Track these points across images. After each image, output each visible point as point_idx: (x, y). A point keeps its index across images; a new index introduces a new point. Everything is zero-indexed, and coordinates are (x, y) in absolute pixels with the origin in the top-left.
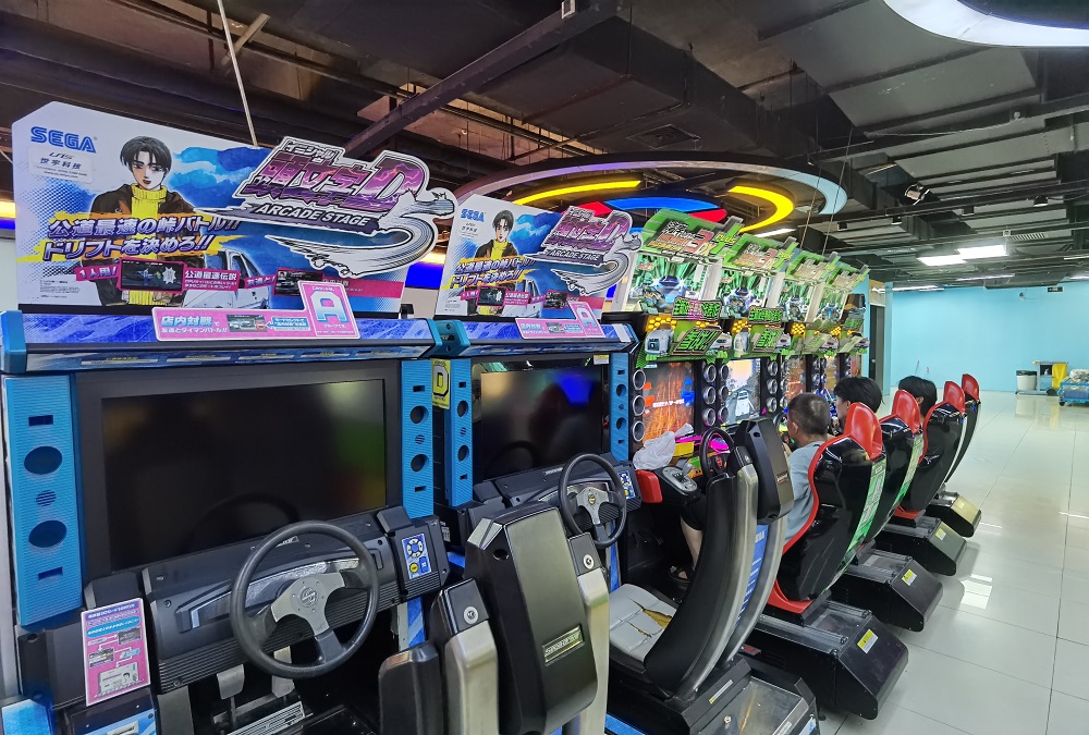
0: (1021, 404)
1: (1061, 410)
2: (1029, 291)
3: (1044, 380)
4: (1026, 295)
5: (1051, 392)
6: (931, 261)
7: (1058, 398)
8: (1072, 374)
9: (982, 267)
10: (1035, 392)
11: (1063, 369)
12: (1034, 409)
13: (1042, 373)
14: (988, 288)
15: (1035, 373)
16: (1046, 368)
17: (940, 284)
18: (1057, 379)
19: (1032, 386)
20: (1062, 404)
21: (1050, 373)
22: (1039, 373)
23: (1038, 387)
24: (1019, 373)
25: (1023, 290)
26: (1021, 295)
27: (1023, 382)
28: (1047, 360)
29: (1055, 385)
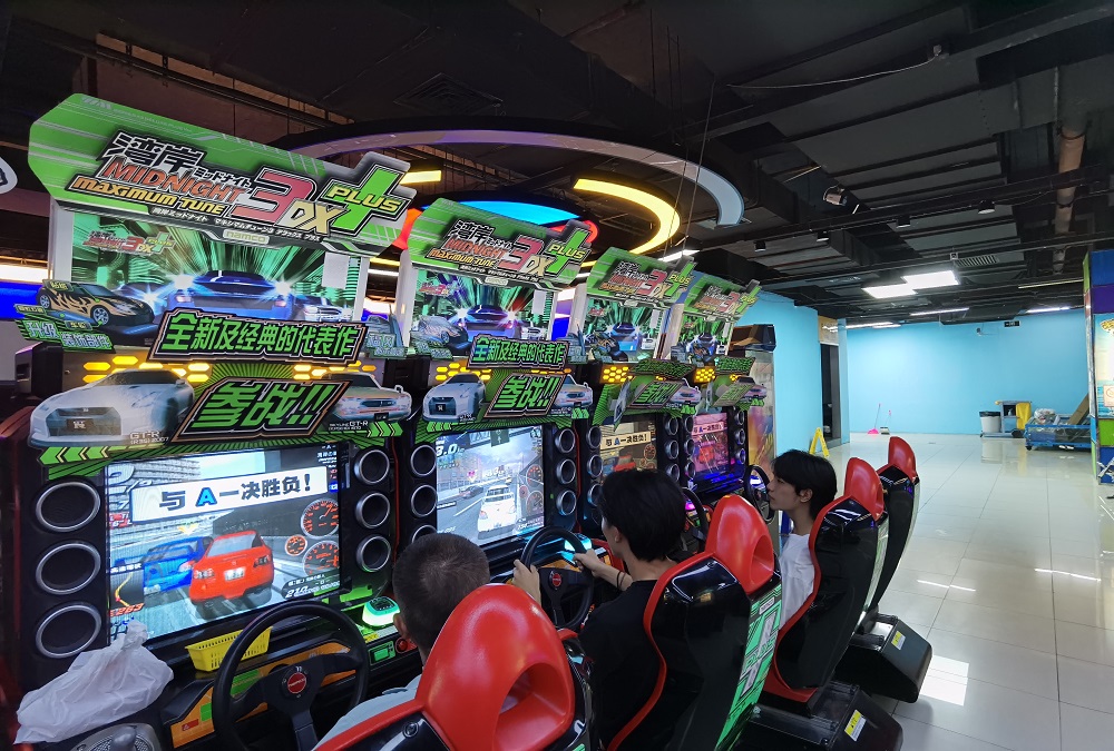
0: (987, 447)
1: (1030, 454)
2: (987, 327)
3: (1008, 421)
4: (983, 331)
5: (1017, 434)
6: (878, 292)
7: (1024, 440)
8: (1037, 414)
9: (936, 298)
10: (1000, 434)
11: (1027, 408)
12: (1002, 455)
13: (1006, 414)
14: (944, 323)
15: (998, 414)
16: (1009, 409)
17: (895, 320)
18: (1022, 419)
19: (996, 429)
20: (1029, 448)
21: (1014, 413)
22: (1002, 414)
23: (1003, 430)
24: (982, 414)
25: (979, 325)
26: (978, 330)
27: (987, 424)
28: (1010, 399)
29: (1021, 425)
